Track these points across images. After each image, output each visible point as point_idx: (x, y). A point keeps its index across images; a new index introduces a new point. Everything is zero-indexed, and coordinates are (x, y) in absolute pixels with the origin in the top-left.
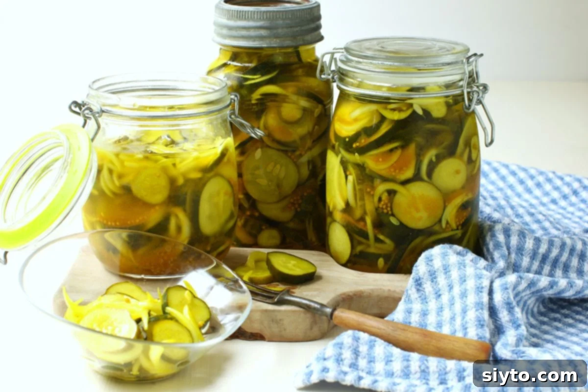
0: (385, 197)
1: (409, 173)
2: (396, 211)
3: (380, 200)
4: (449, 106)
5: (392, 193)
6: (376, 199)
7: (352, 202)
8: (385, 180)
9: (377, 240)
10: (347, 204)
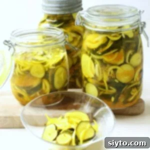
0: (112, 72)
1: (122, 61)
2: (117, 77)
3: (110, 73)
4: (134, 32)
5: (115, 70)
6: (109, 73)
7: (97, 74)
8: (112, 65)
9: (109, 89)
10: (95, 75)
